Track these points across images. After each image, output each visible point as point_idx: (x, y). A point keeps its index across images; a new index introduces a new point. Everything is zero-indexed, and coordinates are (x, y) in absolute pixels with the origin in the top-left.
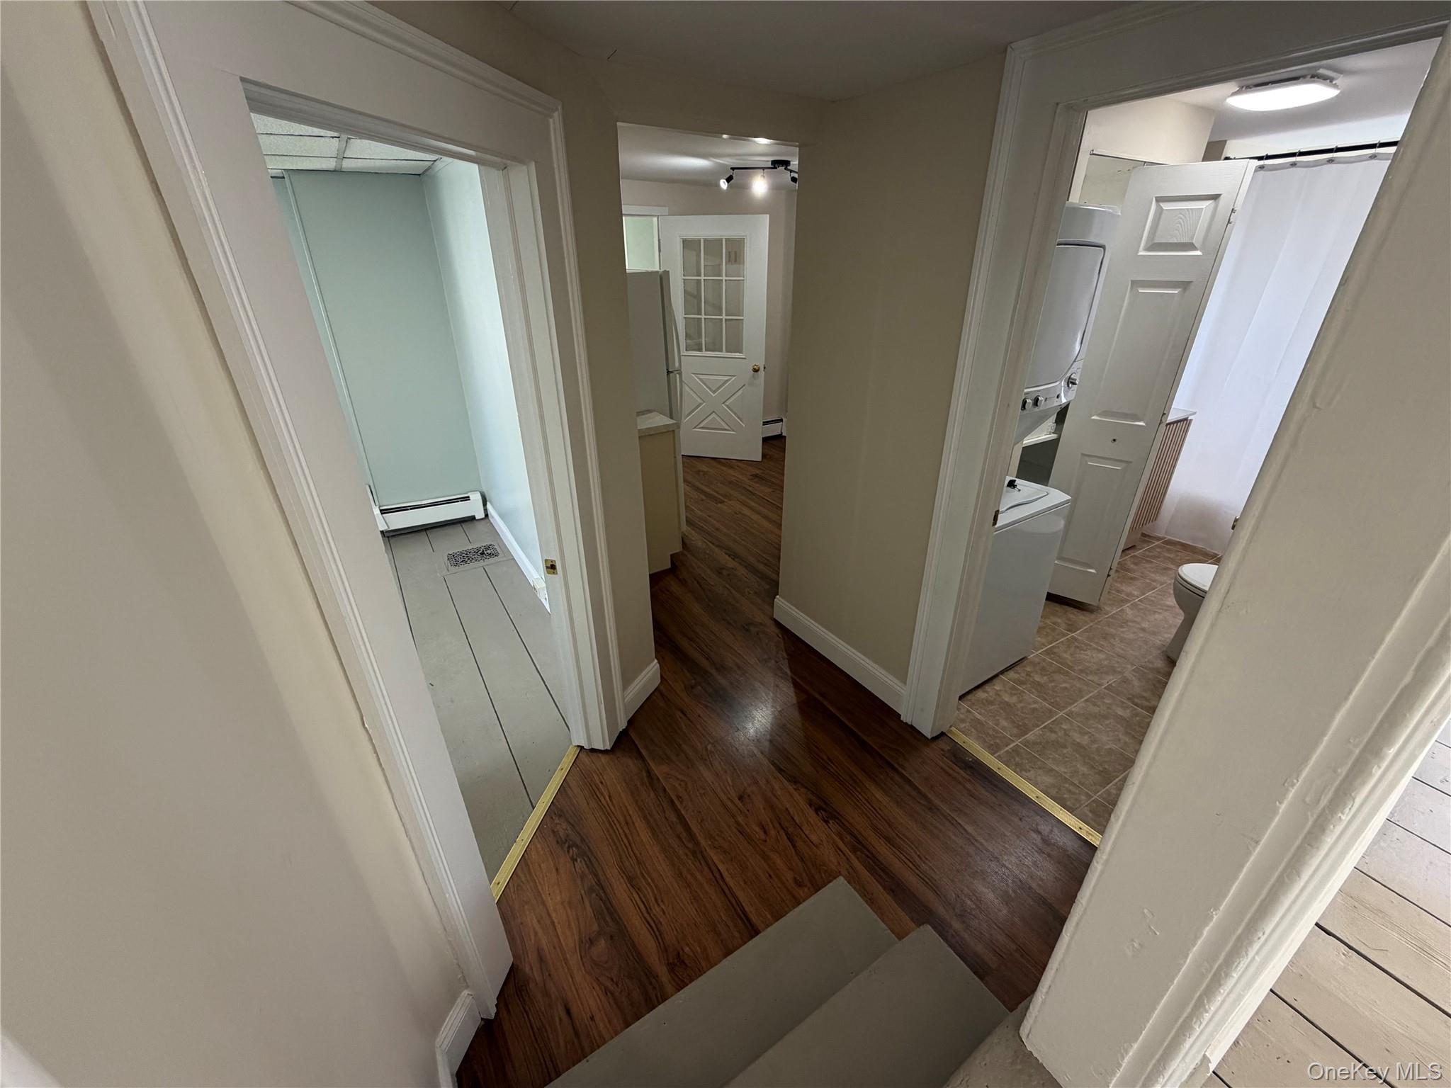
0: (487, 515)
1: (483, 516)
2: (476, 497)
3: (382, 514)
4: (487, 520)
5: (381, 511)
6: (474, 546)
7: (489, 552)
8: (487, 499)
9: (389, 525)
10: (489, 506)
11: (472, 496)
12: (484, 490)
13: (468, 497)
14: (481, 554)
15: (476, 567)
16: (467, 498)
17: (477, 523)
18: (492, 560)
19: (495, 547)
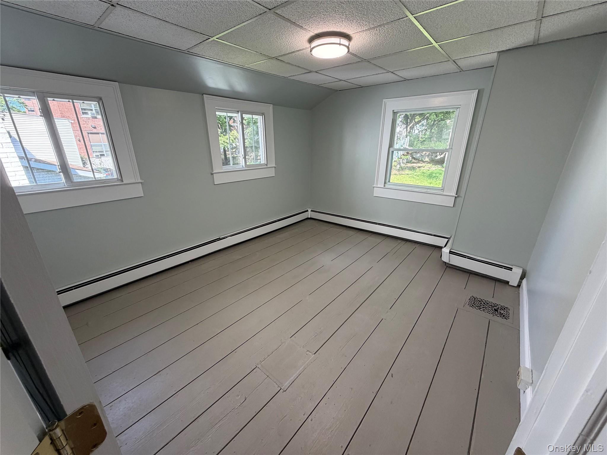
0: (519, 286)
1: (516, 285)
2: (517, 272)
3: (450, 253)
4: (517, 289)
5: (450, 251)
6: (494, 301)
7: (502, 312)
8: (526, 277)
9: (450, 261)
10: (524, 282)
11: (515, 269)
12: (528, 269)
13: (512, 268)
14: (495, 310)
15: (485, 316)
16: (510, 269)
17: (507, 286)
18: (499, 319)
19: (510, 312)
